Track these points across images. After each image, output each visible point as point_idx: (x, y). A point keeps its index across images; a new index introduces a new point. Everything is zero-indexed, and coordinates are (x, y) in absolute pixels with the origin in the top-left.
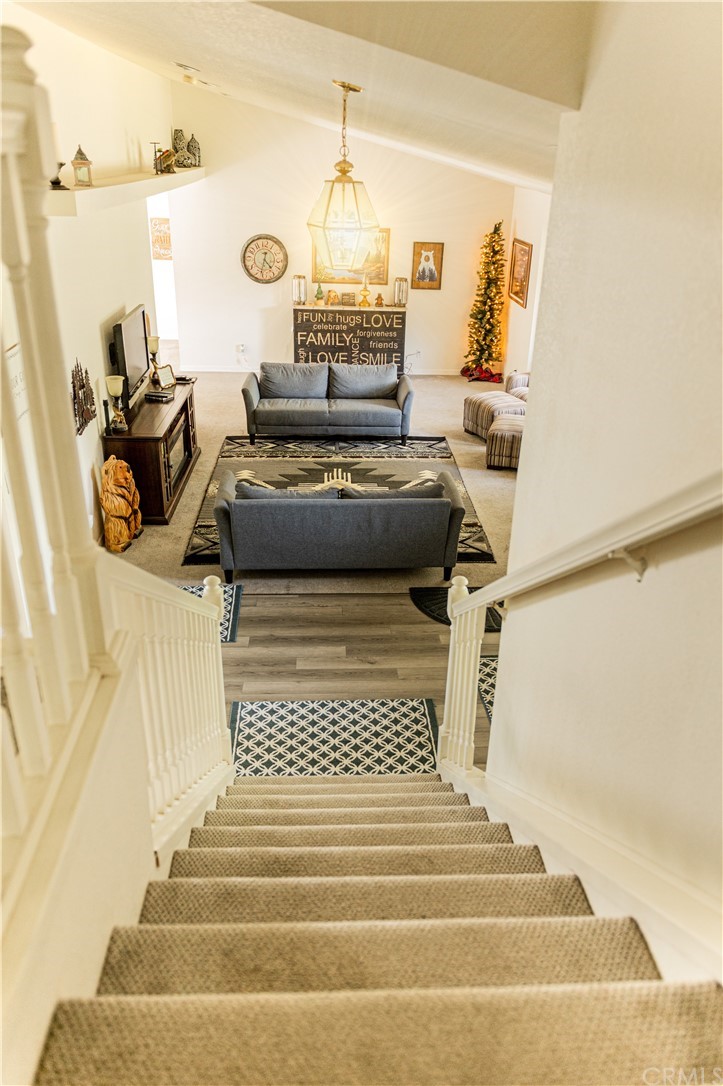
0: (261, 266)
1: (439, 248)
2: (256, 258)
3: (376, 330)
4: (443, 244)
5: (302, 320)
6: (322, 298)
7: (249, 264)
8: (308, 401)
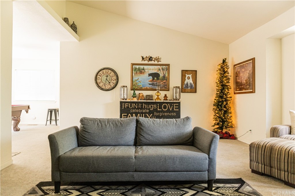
0: (104, 82)
1: (194, 73)
2: (103, 78)
3: (164, 112)
4: (196, 71)
5: (125, 107)
6: (135, 97)
7: (98, 81)
8: (117, 148)
